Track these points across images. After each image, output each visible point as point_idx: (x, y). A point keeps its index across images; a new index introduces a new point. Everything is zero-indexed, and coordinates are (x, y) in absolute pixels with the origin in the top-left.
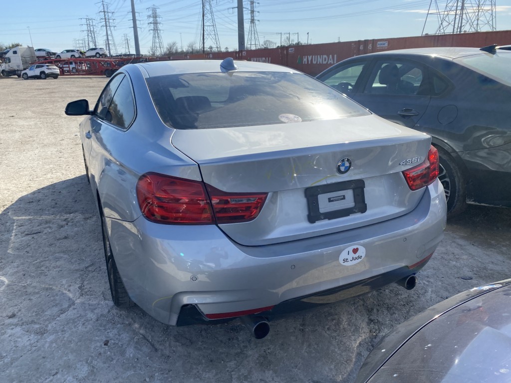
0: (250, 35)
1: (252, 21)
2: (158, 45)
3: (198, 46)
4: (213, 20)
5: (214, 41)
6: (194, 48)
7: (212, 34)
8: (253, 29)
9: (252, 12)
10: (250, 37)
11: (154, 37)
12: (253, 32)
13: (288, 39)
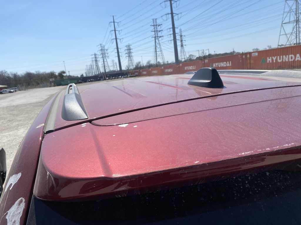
0: (181, 53)
1: (182, 46)
4: (160, 48)
5: (161, 59)
7: (160, 55)
8: (182, 50)
9: (182, 41)
10: (181, 54)
11: (129, 60)
12: (183, 51)
13: (203, 53)
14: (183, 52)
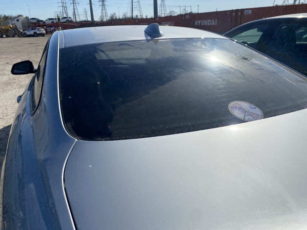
2: (104, 15)
3: (129, 15)
5: (138, 11)
6: (126, 16)
7: (137, 7)
8: (163, 4)
10: (161, 8)
11: (102, 10)
13: (185, 10)
14: (163, 6)
